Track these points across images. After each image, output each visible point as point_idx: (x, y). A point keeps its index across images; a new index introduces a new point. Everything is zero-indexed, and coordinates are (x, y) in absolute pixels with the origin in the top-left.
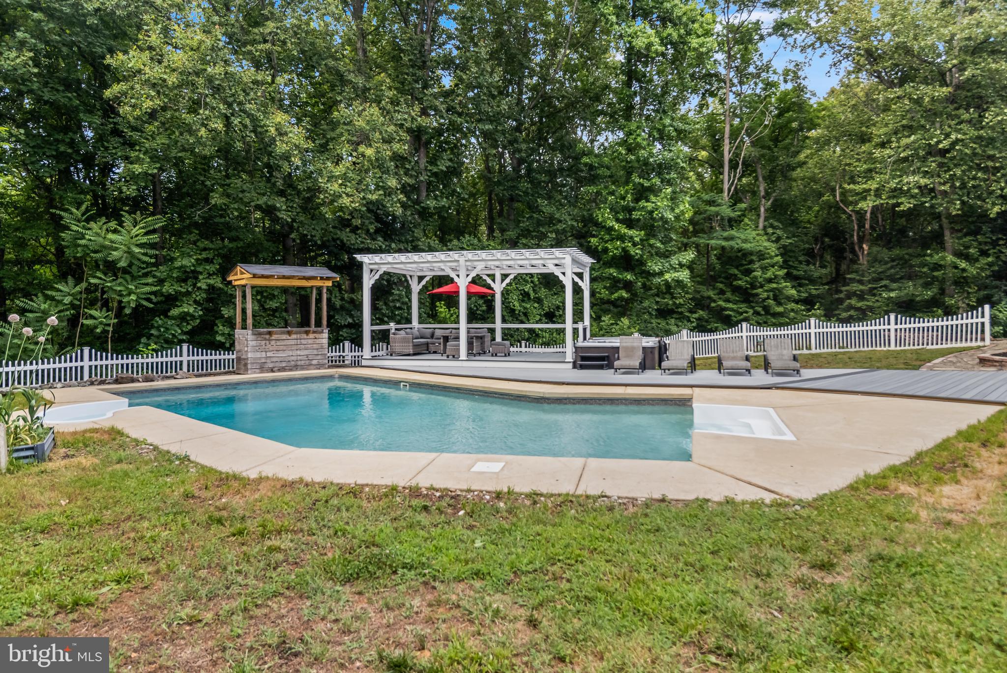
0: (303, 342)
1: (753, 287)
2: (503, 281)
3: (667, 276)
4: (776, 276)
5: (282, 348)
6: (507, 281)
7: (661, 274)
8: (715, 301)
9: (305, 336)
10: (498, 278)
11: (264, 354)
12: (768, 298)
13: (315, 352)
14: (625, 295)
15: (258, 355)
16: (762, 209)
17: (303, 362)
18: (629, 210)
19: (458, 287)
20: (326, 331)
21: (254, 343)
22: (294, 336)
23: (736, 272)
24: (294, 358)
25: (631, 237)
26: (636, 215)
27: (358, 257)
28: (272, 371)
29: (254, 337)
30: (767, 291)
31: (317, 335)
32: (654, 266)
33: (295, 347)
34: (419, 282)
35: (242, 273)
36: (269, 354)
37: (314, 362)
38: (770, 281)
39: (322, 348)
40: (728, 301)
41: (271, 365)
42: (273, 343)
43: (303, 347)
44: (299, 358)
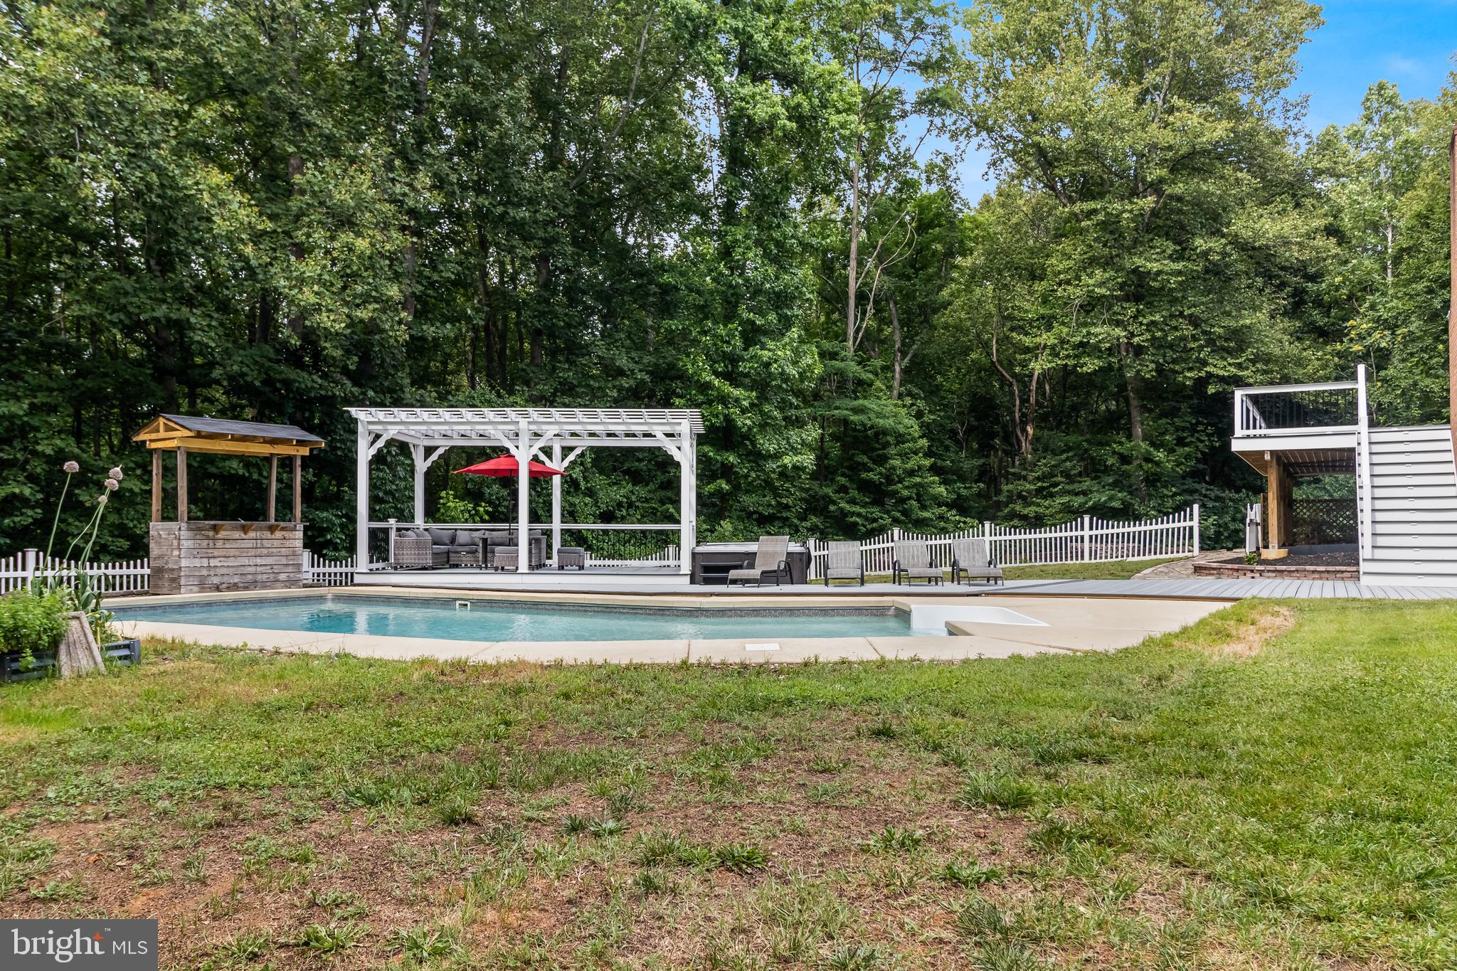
0: (266, 543)
1: (890, 481)
2: (564, 457)
3: (787, 460)
4: (920, 467)
5: (232, 552)
6: (572, 457)
7: (777, 456)
8: (834, 503)
9: (267, 534)
10: (557, 452)
11: (205, 560)
12: (910, 498)
13: (284, 561)
14: (726, 487)
15: (197, 563)
16: (897, 368)
17: (265, 576)
18: (733, 360)
19: (517, 464)
20: (300, 527)
21: (190, 544)
22: (252, 534)
23: (866, 460)
24: (252, 569)
25: (737, 400)
26: (742, 367)
27: (354, 411)
28: (218, 589)
29: (190, 534)
30: (907, 487)
31: (287, 534)
32: (768, 444)
33: (253, 552)
34: (427, 456)
35: (168, 429)
36: (213, 562)
37: (283, 577)
38: (911, 473)
39: (294, 554)
40: (852, 502)
41: (216, 580)
42: (219, 544)
43: (265, 551)
44: (259, 569)
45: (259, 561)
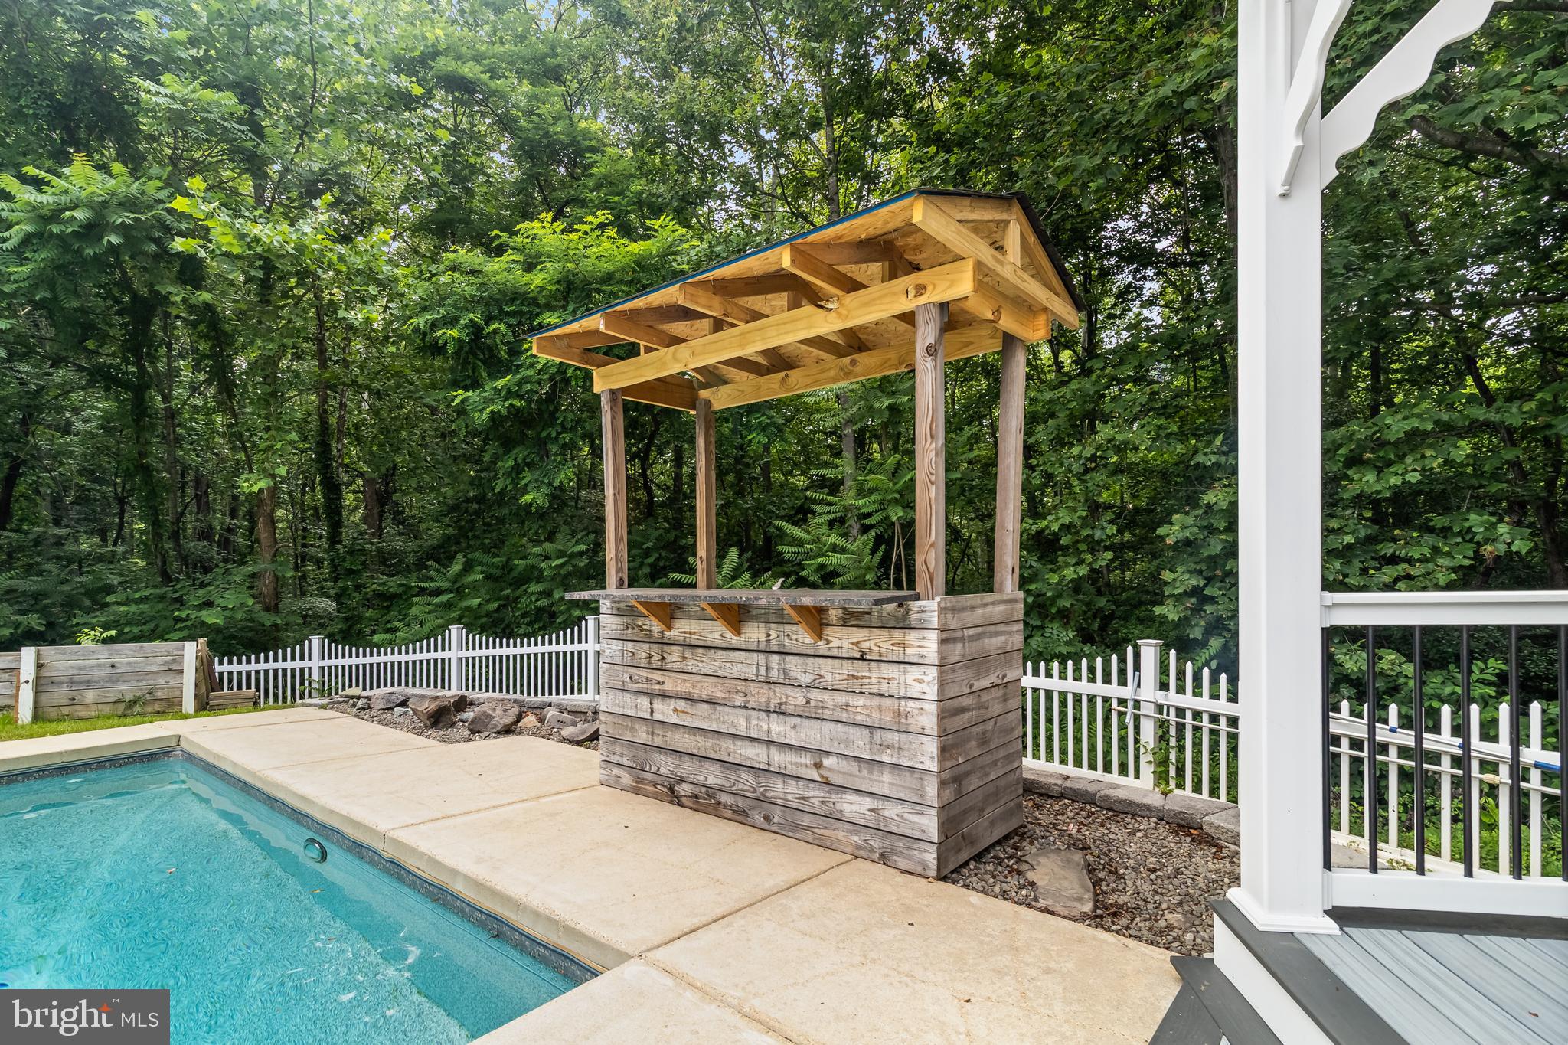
0: (801, 671)
5: (707, 689)
9: (801, 637)
11: (644, 702)
13: (860, 744)
15: (630, 705)
17: (794, 790)
22: (754, 633)
24: (754, 754)
31: (873, 641)
33: (760, 696)
36: (664, 711)
37: (854, 806)
39: (901, 724)
41: (666, 766)
42: (674, 655)
43: (797, 698)
44: (779, 759)
45: (777, 728)
